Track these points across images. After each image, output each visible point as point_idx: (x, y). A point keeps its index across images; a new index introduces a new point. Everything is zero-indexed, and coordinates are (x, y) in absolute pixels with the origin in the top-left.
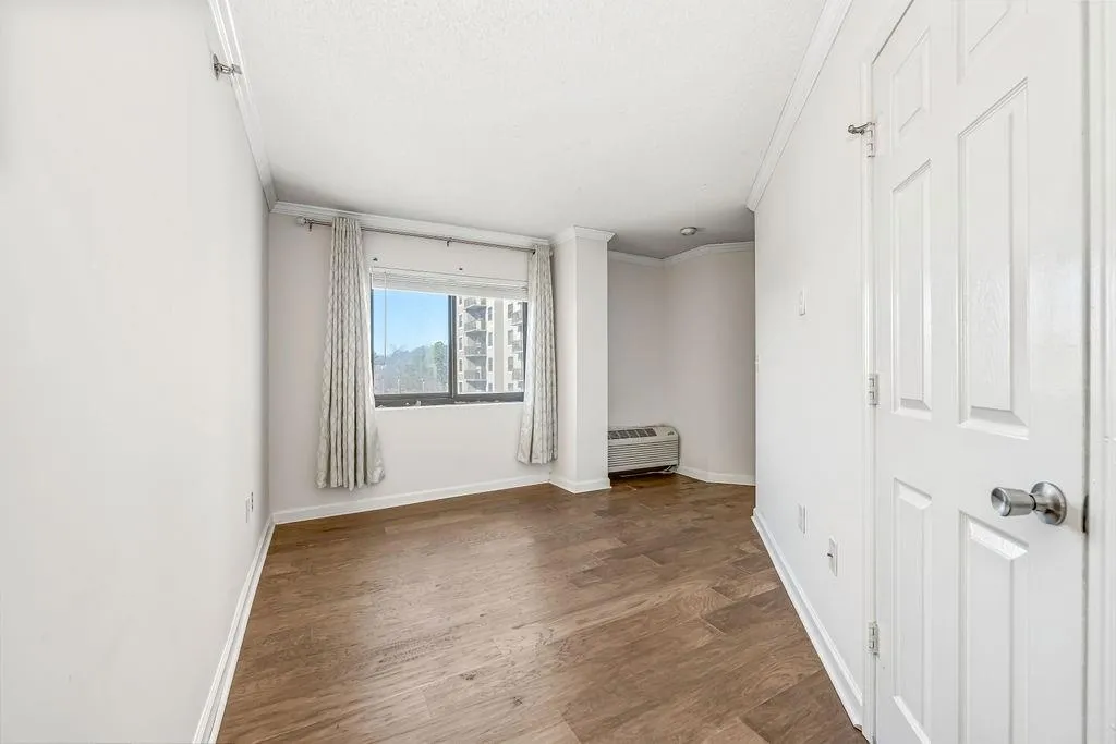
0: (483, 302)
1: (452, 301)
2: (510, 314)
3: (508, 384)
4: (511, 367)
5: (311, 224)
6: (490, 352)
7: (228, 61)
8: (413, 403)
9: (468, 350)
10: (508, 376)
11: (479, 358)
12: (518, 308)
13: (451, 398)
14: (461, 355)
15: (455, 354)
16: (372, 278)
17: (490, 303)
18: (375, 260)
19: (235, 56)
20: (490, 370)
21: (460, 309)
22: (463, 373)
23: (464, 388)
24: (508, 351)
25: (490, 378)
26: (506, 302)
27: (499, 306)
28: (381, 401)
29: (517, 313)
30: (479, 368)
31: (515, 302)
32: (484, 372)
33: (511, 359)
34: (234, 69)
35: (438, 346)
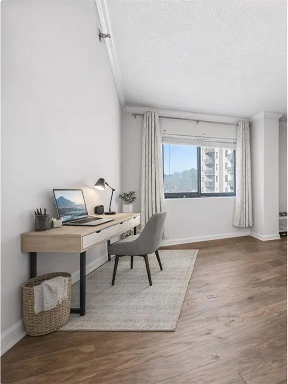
0: (214, 149)
1: (199, 150)
2: (226, 155)
3: (226, 188)
4: (226, 180)
5: (135, 115)
6: (217, 173)
7: (105, 32)
8: (182, 197)
9: (206, 172)
10: (225, 185)
11: (212, 176)
12: (230, 152)
13: (199, 194)
14: (203, 174)
15: (200, 174)
16: (163, 139)
17: (217, 150)
18: (165, 131)
19: (108, 30)
20: (217, 181)
21: (203, 153)
22: (204, 182)
23: (204, 190)
24: (225, 172)
25: (217, 185)
26: (224, 150)
27: (221, 151)
28: (167, 196)
29: (230, 155)
30: (211, 180)
31: (229, 150)
32: (214, 182)
33: (226, 176)
34: (108, 36)
35: (193, 170)
